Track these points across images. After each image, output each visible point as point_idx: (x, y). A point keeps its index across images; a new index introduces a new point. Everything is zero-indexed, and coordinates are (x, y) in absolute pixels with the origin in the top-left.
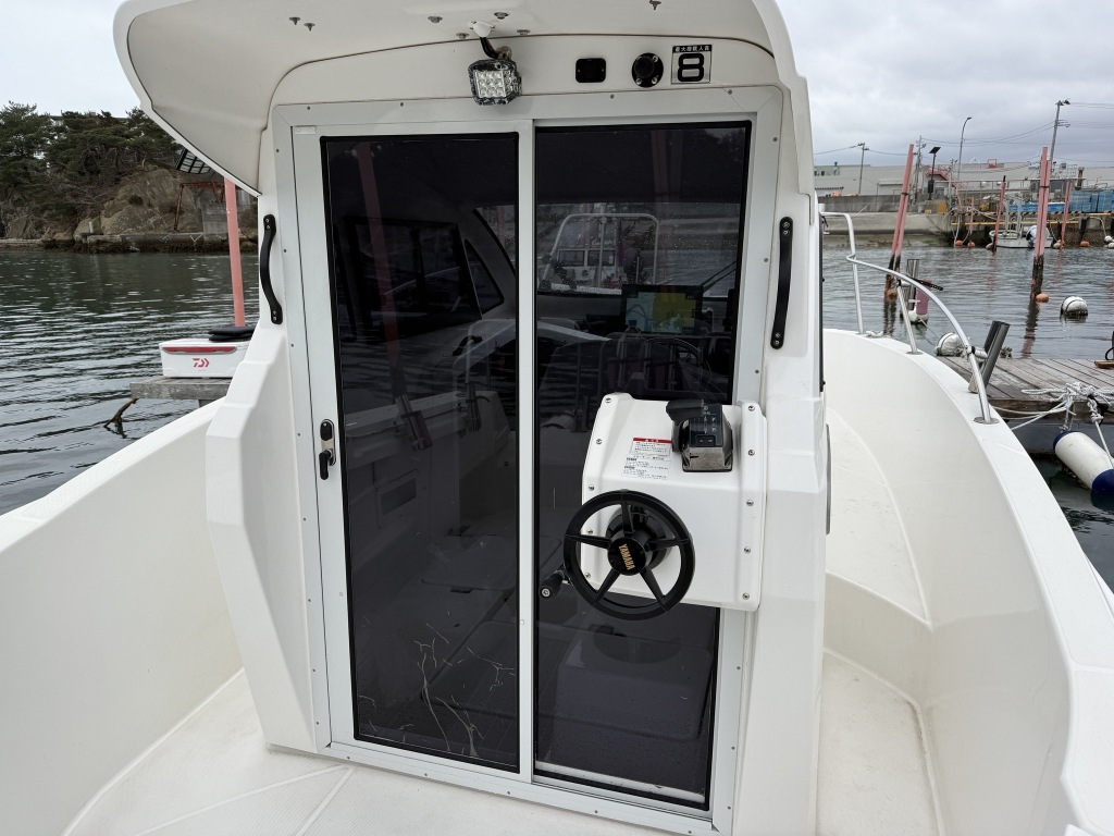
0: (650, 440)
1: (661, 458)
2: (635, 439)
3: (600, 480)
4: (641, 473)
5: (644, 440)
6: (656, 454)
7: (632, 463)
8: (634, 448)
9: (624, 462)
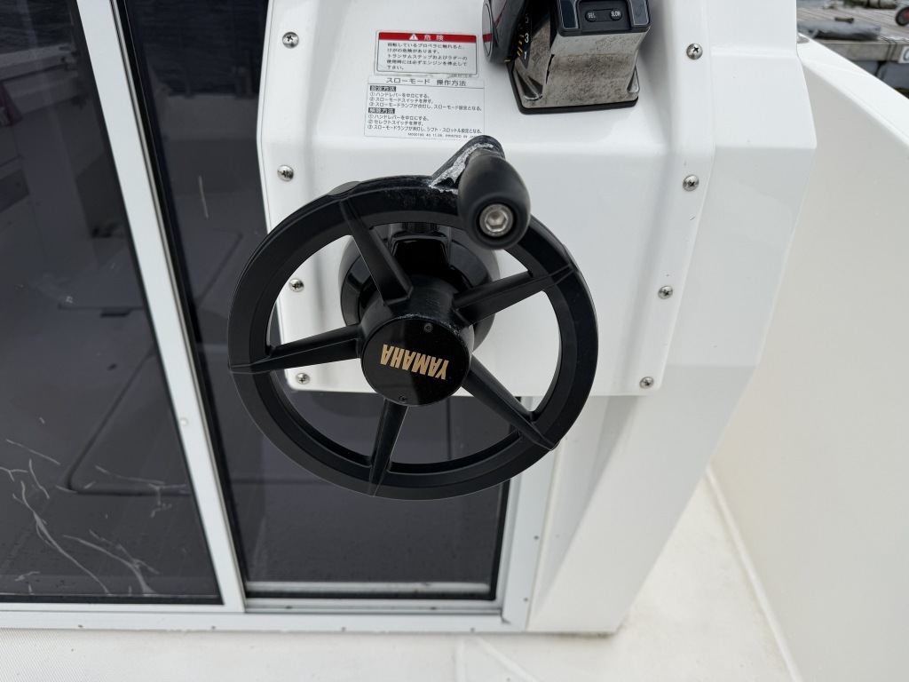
0: (421, 37)
1: (458, 81)
2: (383, 36)
3: (308, 151)
4: (414, 125)
5: (405, 36)
6: (443, 71)
7: (386, 100)
8: (384, 57)
9: (363, 99)
